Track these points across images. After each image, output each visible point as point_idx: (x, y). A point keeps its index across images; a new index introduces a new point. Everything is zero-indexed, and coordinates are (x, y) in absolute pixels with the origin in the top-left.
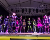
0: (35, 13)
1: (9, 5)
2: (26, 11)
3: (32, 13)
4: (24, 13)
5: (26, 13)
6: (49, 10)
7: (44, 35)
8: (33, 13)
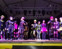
0: (41, 16)
1: (6, 4)
3: (36, 16)
4: (27, 16)
6: (59, 12)
7: (49, 41)
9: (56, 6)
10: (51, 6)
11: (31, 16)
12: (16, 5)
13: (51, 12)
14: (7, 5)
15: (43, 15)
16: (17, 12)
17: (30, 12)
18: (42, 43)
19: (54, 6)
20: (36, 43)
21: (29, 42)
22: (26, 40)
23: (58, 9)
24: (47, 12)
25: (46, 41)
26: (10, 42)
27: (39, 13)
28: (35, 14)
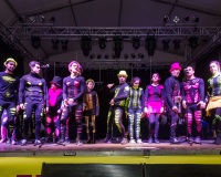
0: (142, 57)
1: (17, 15)
2: (102, 48)
3: (126, 57)
4: (91, 57)
5: (99, 57)
6: (205, 41)
7: (173, 148)
8: (134, 57)
9: (197, 20)
10: (176, 20)
11: (107, 57)
12: (53, 19)
13: (177, 43)
14: (21, 19)
15: (151, 53)
17: (102, 42)
18: (147, 152)
19: (187, 19)
20: (124, 153)
22: (89, 143)
23: (203, 31)
24: (163, 42)
25: (162, 148)
26: (34, 153)
27: (136, 48)
28: (121, 49)
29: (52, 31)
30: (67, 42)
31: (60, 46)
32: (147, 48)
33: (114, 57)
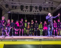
0: (38, 12)
2: (27, 9)
3: (33, 11)
5: (25, 11)
8: (36, 11)
10: (47, 3)
11: (28, 11)
15: (40, 11)
16: (14, 6)
18: (40, 40)
21: (25, 39)
23: (54, 6)
24: (44, 8)
26: (2, 40)
27: (36, 9)
28: (32, 9)
29: (12, 3)
30: (16, 6)
31: (14, 7)
32: (39, 9)
33: (30, 11)
